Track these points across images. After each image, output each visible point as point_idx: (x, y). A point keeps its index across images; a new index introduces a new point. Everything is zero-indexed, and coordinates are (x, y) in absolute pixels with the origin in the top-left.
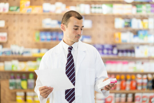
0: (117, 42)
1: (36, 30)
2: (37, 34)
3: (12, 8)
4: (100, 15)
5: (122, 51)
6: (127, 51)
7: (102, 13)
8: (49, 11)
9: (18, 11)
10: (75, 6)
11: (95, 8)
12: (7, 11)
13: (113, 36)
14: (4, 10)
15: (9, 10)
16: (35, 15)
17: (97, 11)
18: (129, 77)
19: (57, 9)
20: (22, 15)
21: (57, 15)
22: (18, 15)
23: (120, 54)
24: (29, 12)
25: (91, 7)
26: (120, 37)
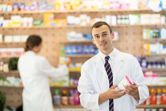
0: (146, 53)
1: (61, 44)
2: (62, 48)
3: (36, 23)
4: (127, 26)
5: (152, 64)
6: (156, 63)
7: (129, 24)
8: (73, 24)
9: (42, 26)
10: (101, 17)
11: (121, 19)
12: (31, 26)
13: (142, 48)
14: (28, 24)
15: (33, 25)
16: (60, 28)
17: (124, 22)
18: (159, 91)
19: (81, 21)
20: (46, 29)
21: (83, 28)
22: (42, 29)
23: (150, 67)
24: (53, 26)
25: (117, 18)
26: (149, 48)
